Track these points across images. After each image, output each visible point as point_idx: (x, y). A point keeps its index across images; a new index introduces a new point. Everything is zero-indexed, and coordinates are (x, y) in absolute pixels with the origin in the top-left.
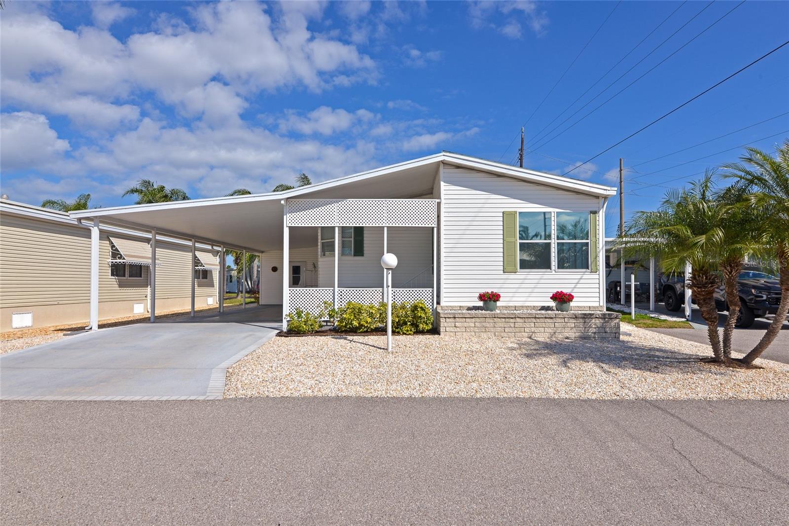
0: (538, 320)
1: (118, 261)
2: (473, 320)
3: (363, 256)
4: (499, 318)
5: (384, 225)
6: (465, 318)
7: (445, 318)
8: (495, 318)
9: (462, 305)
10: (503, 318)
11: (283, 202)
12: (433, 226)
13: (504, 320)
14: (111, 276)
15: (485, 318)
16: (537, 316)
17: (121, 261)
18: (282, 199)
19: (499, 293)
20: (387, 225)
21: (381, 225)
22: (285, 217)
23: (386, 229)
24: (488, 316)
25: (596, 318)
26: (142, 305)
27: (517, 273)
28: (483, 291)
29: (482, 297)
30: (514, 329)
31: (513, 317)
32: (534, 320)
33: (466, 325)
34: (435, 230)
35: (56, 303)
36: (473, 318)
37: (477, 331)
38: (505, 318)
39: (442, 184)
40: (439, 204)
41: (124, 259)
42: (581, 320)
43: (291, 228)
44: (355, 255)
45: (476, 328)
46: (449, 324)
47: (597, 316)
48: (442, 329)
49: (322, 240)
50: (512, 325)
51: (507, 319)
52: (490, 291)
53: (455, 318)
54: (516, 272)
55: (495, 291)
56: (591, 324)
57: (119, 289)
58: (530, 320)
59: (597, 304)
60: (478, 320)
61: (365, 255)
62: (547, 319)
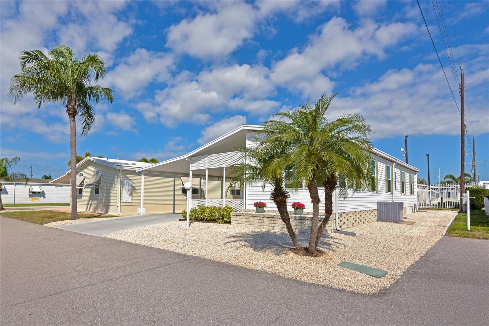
0: (275, 219)
5: (223, 166)
6: (241, 216)
10: (258, 217)
11: (187, 159)
14: (182, 193)
16: (274, 217)
18: (186, 158)
19: (265, 203)
20: (225, 166)
21: (222, 167)
23: (224, 169)
25: (308, 220)
30: (263, 224)
31: (262, 216)
32: (273, 219)
33: (242, 220)
35: (156, 204)
36: (244, 216)
38: (259, 217)
39: (247, 141)
42: (299, 221)
45: (246, 222)
46: (235, 219)
47: (308, 219)
48: (231, 222)
50: (263, 222)
51: (260, 218)
53: (237, 216)
56: (305, 224)
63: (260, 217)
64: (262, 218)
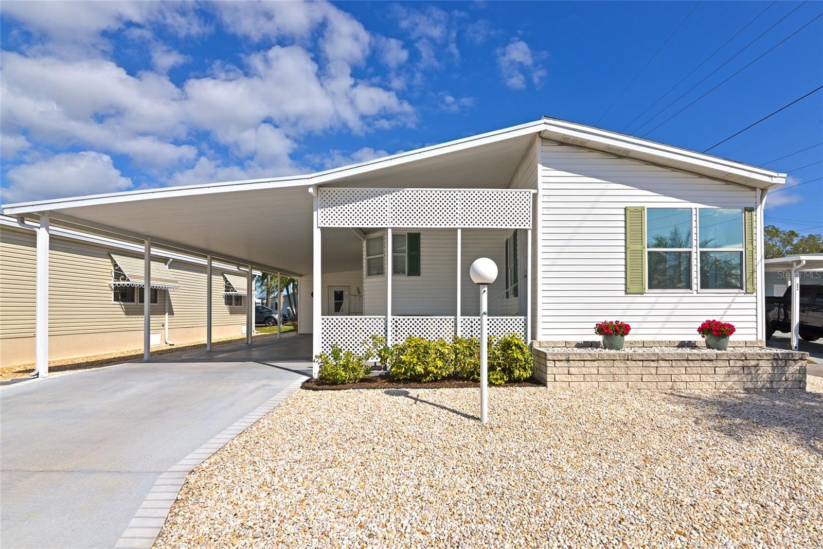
0: (691, 364)
1: (122, 283)
2: (596, 363)
3: (419, 275)
4: (635, 361)
5: (457, 226)
6: (584, 360)
7: (554, 361)
8: (628, 360)
9: (568, 340)
10: (638, 360)
11: (311, 190)
12: (527, 227)
13: (641, 363)
14: (114, 301)
15: (614, 360)
16: (690, 358)
17: (125, 283)
18: (310, 186)
19: (628, 323)
20: (462, 226)
21: (452, 226)
22: (315, 213)
23: (459, 231)
24: (618, 358)
26: (159, 335)
27: (645, 295)
28: (601, 320)
29: (602, 329)
30: (655, 376)
31: (654, 359)
32: (685, 364)
33: (585, 371)
34: (530, 232)
36: (594, 361)
37: (602, 380)
38: (642, 360)
39: (540, 167)
40: (535, 196)
41: (128, 280)
43: (323, 229)
44: (409, 275)
45: (600, 376)
46: (561, 370)
48: (549, 378)
49: (368, 255)
50: (653, 371)
51: (646, 362)
52: (614, 320)
54: (643, 294)
55: (621, 320)
57: (125, 316)
58: (679, 363)
59: (753, 338)
60: (602, 364)
61: (422, 274)
62: (704, 362)
63: (647, 360)
64: (652, 363)
